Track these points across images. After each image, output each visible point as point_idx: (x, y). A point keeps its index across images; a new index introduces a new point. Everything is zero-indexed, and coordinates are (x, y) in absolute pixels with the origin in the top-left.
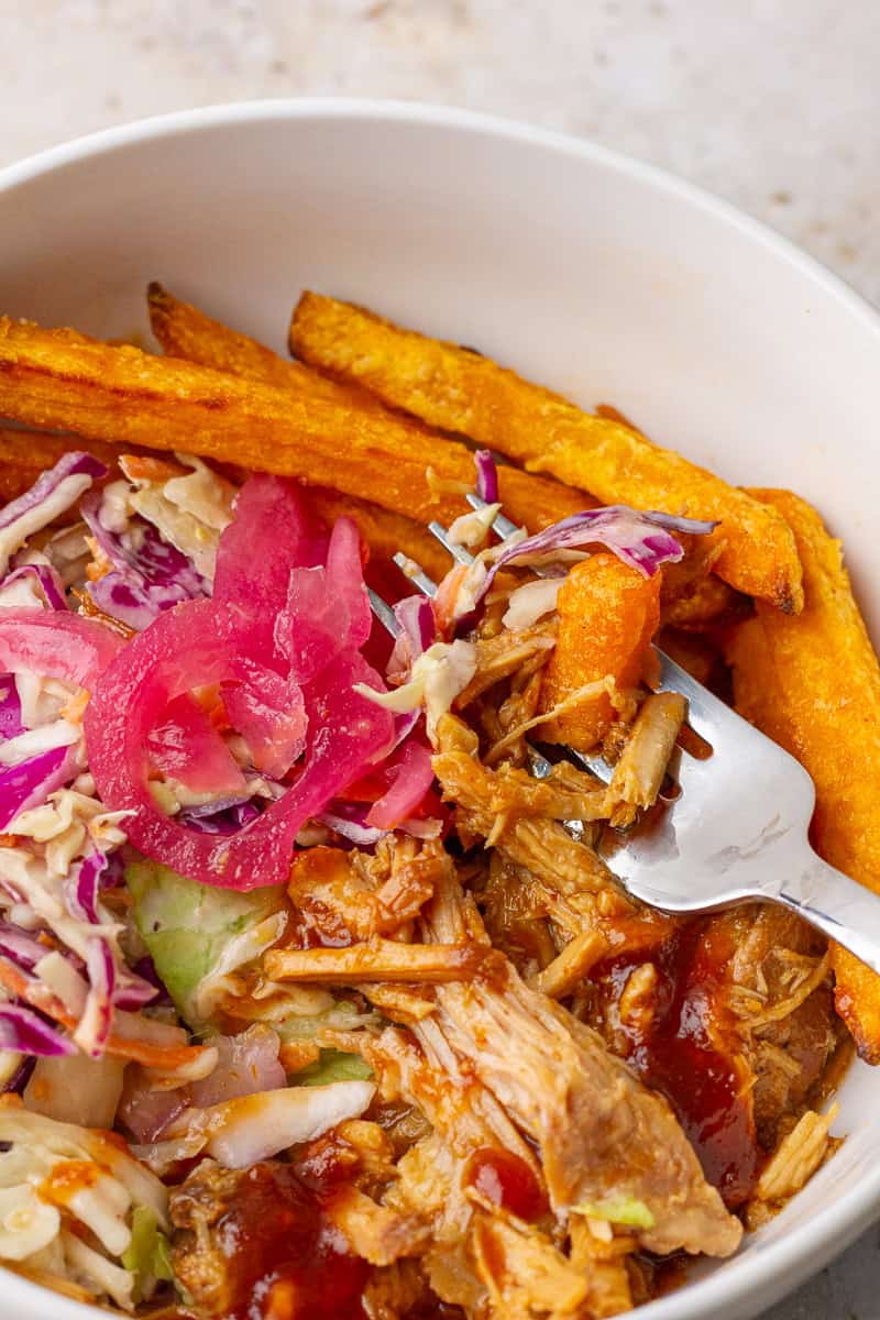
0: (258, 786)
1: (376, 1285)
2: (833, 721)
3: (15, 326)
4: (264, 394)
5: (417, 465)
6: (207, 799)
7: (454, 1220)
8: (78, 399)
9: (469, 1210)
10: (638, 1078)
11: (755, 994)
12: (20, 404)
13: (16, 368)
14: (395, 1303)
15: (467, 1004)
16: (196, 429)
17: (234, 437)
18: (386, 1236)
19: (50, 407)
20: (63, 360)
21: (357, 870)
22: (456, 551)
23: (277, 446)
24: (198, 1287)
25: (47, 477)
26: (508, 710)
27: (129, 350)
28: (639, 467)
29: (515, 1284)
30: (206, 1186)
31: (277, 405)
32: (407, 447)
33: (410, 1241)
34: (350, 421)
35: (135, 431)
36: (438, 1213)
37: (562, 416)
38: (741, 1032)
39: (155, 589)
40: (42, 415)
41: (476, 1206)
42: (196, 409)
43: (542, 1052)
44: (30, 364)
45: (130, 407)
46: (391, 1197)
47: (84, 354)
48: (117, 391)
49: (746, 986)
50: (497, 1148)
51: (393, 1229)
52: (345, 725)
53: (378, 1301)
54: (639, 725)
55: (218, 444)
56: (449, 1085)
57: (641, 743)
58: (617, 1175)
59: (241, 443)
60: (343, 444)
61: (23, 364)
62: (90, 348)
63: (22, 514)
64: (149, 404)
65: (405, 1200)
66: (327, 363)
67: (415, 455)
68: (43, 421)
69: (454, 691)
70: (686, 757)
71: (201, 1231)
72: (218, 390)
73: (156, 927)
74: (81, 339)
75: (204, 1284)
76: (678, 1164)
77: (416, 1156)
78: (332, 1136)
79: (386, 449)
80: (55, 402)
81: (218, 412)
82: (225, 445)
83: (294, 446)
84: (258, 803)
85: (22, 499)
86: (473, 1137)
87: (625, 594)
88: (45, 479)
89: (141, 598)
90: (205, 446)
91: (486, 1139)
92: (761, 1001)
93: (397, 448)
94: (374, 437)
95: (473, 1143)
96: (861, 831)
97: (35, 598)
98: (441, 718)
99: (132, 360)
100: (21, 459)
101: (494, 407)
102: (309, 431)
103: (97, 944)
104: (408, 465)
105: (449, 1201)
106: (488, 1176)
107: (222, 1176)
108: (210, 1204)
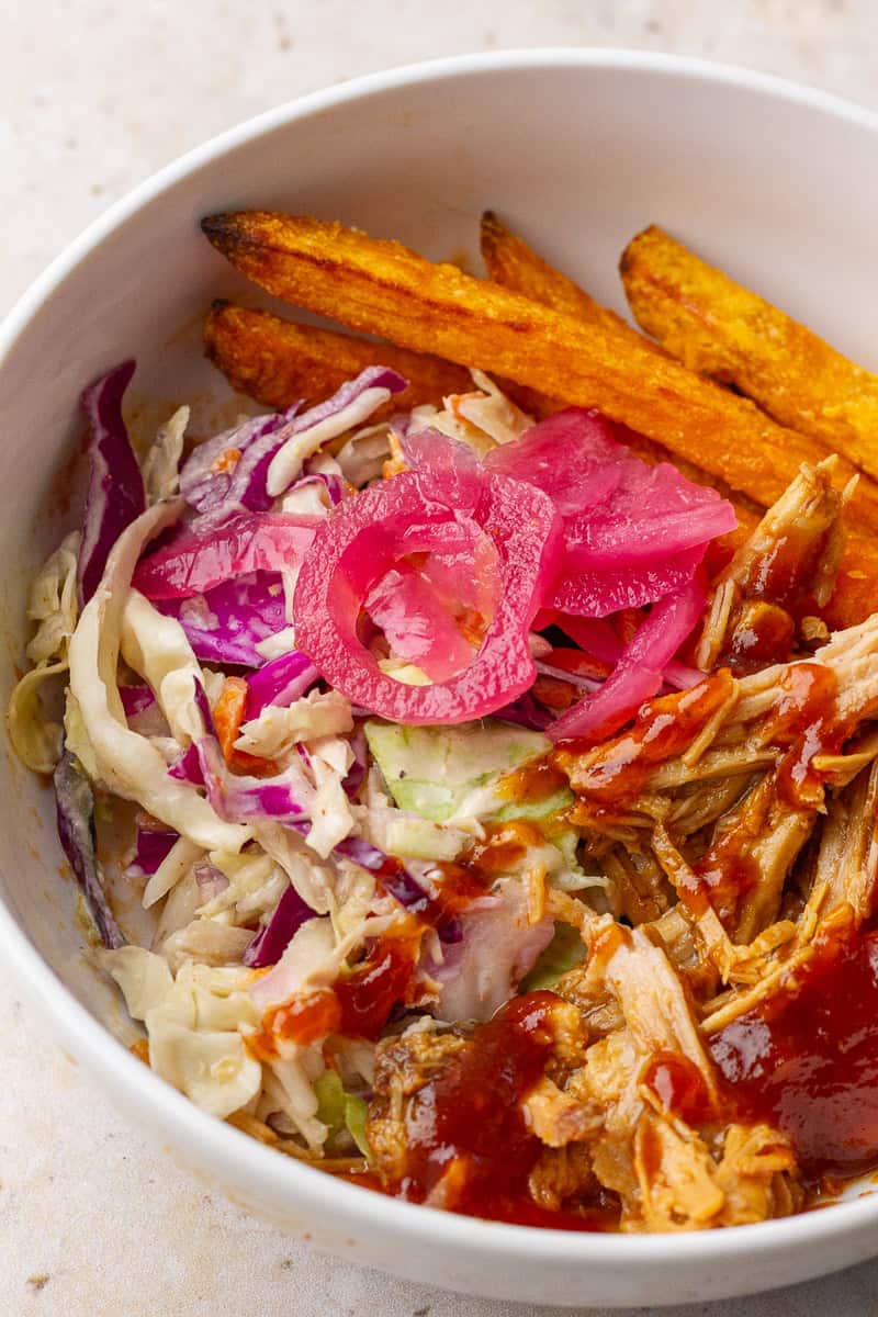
1: (543, 1167)
3: (344, 231)
4: (568, 325)
5: (704, 411)
7: (626, 1112)
8: (393, 306)
9: (641, 1106)
12: (339, 304)
13: (339, 268)
14: (559, 1187)
16: (501, 350)
17: (535, 362)
18: (561, 1119)
19: (367, 311)
20: (384, 268)
23: (575, 376)
24: (380, 1154)
25: (348, 388)
27: (448, 269)
29: (665, 1184)
30: (413, 1054)
31: (578, 336)
32: (698, 393)
33: (582, 1128)
34: (646, 361)
35: (444, 345)
36: (613, 1103)
40: (359, 318)
41: (647, 1104)
42: (502, 330)
44: (353, 267)
45: (442, 320)
46: (575, 1082)
47: (405, 266)
48: (431, 304)
50: (677, 1053)
51: (568, 1114)
53: (544, 1181)
55: (519, 367)
59: (542, 369)
60: (637, 381)
61: (346, 266)
62: (412, 262)
63: (320, 421)
64: (459, 319)
65: (586, 1084)
67: (704, 401)
68: (358, 324)
71: (396, 1101)
72: (525, 315)
73: (402, 775)
74: (404, 251)
75: (386, 1152)
77: (605, 1046)
79: (677, 391)
80: (371, 307)
81: (522, 334)
82: (526, 369)
83: (591, 378)
85: (321, 406)
86: (657, 1038)
90: (507, 367)
91: (669, 1043)
93: (688, 392)
94: (669, 380)
95: (656, 1044)
97: (321, 504)
99: (449, 278)
100: (328, 361)
102: (607, 364)
104: (695, 409)
105: (624, 1094)
106: (663, 1078)
107: (432, 1045)
108: (410, 1074)
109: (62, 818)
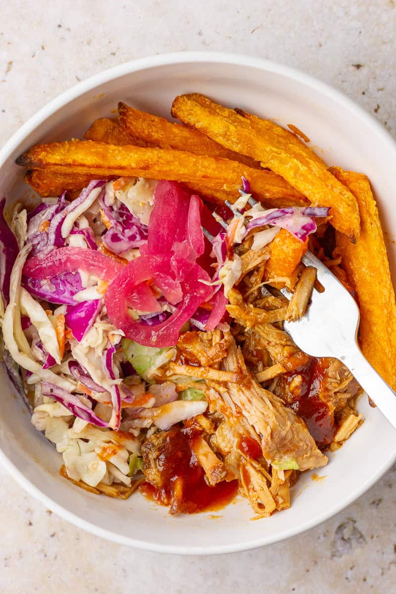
0: (166, 308)
2: (368, 279)
5: (220, 180)
6: (148, 314)
10: (295, 414)
11: (336, 381)
15: (238, 391)
20: (89, 159)
21: (200, 338)
22: (235, 212)
26: (253, 279)
28: (302, 175)
29: (253, 490)
30: (153, 444)
37: (273, 152)
38: (330, 395)
39: (126, 231)
42: (138, 170)
43: (263, 413)
48: (109, 168)
49: (333, 379)
52: (196, 292)
54: (299, 285)
56: (232, 415)
57: (300, 293)
58: (288, 451)
60: (193, 175)
61: (75, 164)
63: (77, 206)
66: (186, 122)
67: (220, 175)
69: (234, 282)
70: (315, 291)
71: (152, 462)
72: (146, 162)
73: (132, 356)
76: (307, 445)
78: (195, 420)
79: (208, 175)
81: (146, 170)
84: (167, 315)
85: (76, 200)
86: (240, 432)
87: (294, 251)
88: (85, 191)
89: (122, 237)
91: (245, 434)
92: (338, 383)
93: (213, 173)
94: (204, 170)
96: (375, 324)
98: (229, 291)
101: (249, 145)
103: (114, 388)
104: (217, 181)
105: (232, 451)
107: (158, 438)
108: (154, 452)
109: (9, 372)
